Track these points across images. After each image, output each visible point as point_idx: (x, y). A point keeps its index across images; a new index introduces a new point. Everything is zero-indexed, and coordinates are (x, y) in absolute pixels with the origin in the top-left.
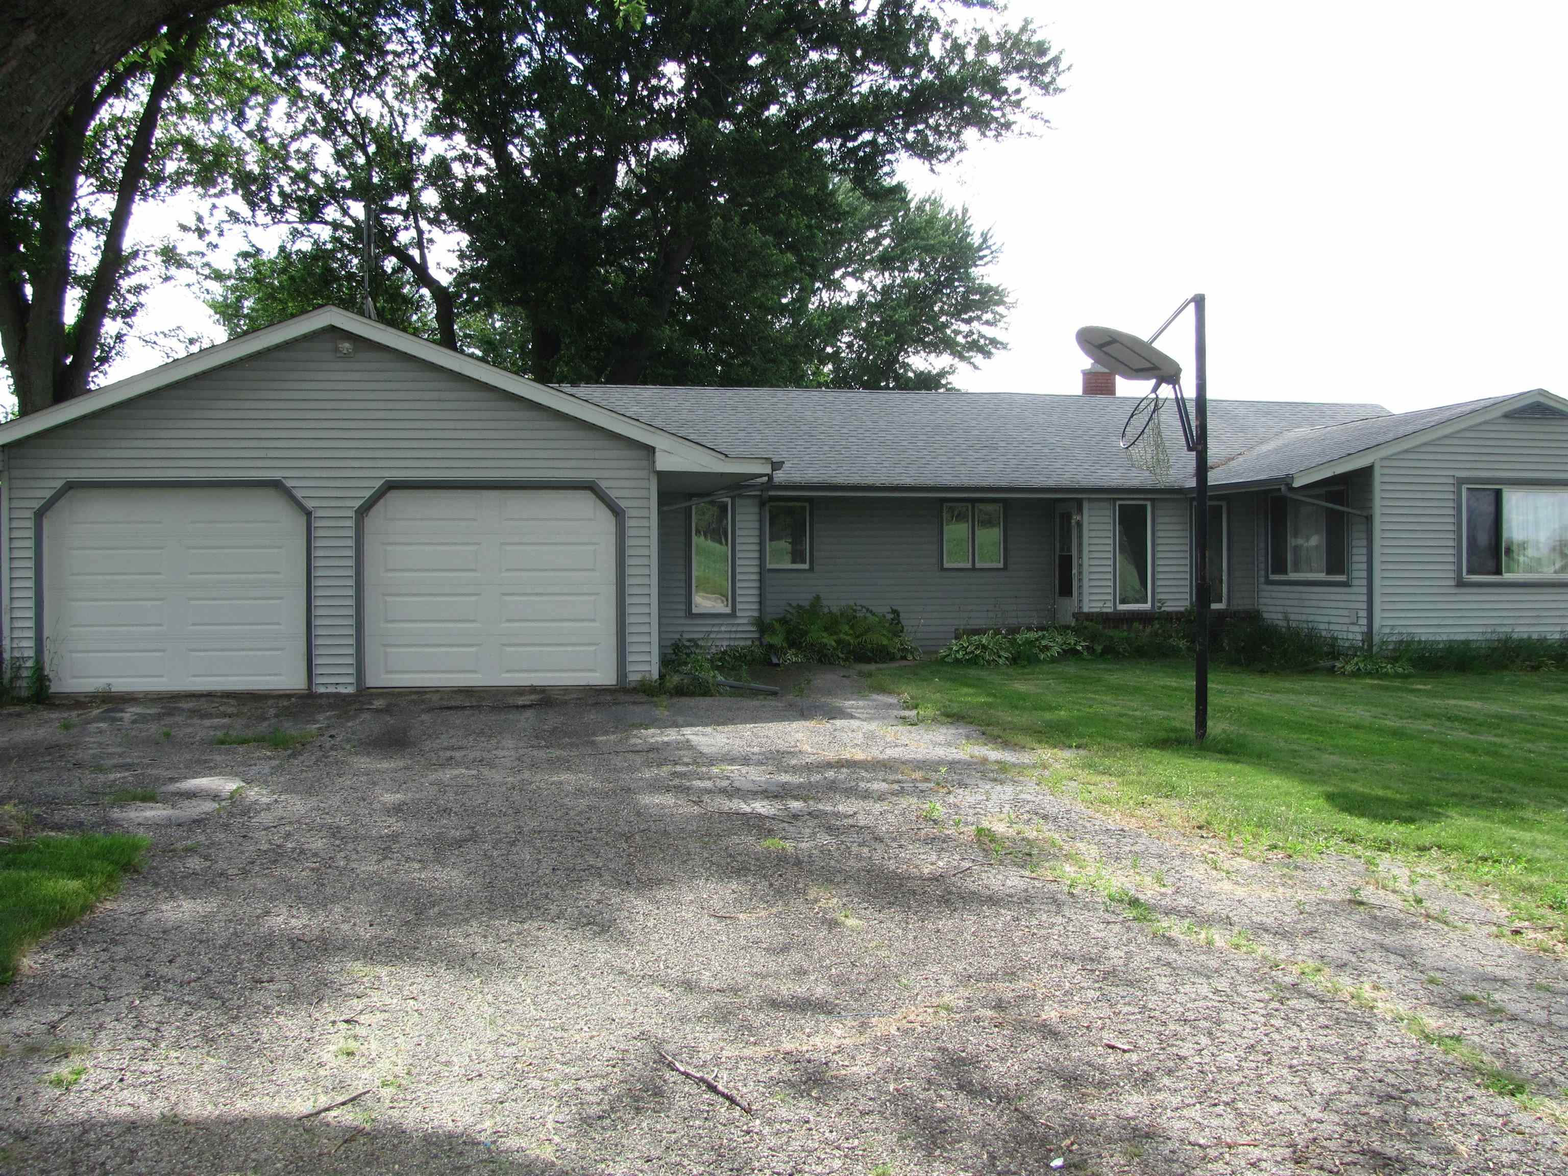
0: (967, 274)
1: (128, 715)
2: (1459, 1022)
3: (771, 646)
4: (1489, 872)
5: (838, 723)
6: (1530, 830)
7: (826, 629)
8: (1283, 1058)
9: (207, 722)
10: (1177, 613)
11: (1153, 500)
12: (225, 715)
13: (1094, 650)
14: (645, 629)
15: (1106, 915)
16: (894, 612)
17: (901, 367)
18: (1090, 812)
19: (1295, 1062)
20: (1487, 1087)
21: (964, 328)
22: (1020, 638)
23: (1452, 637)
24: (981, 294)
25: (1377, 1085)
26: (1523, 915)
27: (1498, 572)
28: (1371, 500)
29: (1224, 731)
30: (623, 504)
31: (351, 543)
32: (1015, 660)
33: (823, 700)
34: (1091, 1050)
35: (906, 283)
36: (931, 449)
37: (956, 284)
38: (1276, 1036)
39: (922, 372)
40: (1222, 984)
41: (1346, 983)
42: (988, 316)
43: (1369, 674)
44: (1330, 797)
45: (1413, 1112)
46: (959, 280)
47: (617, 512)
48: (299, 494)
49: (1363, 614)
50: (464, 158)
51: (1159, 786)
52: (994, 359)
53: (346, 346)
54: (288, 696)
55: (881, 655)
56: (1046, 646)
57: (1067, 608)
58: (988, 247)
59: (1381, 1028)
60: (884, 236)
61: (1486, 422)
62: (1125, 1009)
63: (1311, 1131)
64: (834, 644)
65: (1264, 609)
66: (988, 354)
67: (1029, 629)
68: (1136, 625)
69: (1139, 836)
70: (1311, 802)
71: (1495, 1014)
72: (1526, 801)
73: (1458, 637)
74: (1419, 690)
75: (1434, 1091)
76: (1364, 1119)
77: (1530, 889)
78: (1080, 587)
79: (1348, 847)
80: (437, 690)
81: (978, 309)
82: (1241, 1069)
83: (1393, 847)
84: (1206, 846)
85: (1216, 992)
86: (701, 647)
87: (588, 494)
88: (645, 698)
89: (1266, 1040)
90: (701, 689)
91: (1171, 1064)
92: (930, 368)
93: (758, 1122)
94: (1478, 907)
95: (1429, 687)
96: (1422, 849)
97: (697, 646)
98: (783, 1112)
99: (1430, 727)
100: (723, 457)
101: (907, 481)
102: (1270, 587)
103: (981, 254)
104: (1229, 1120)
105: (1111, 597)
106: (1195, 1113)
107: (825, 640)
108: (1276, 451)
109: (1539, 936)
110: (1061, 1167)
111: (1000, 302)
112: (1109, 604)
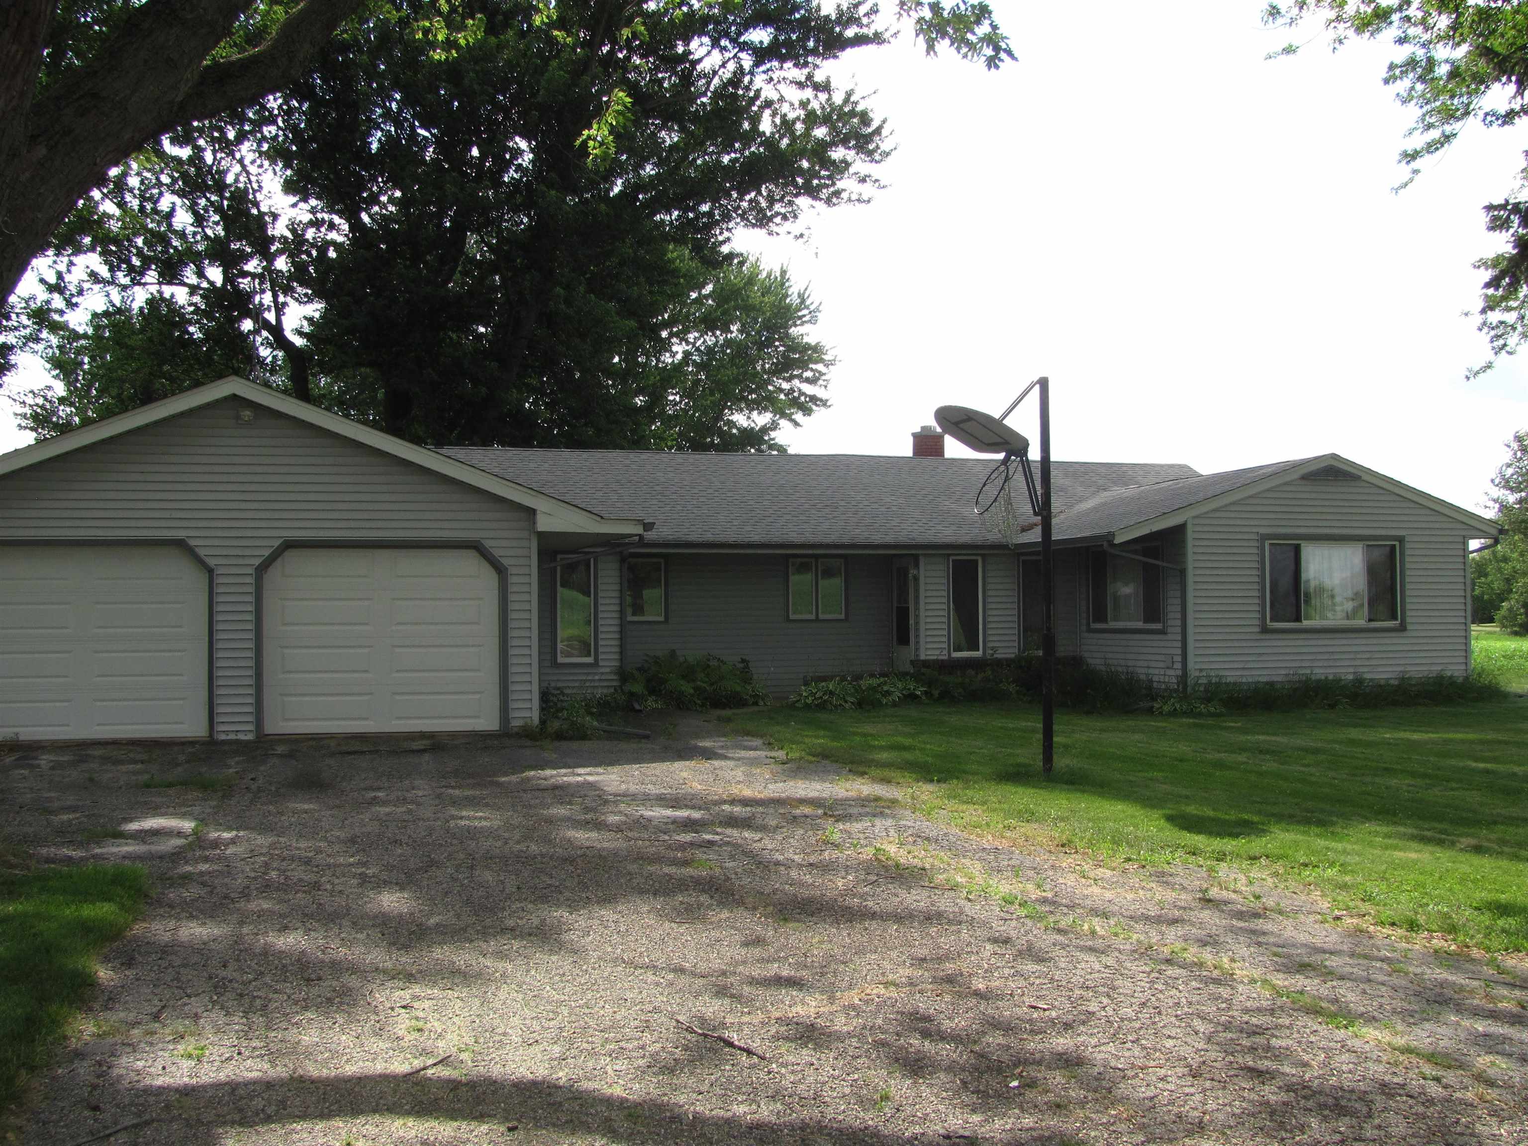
0: (787, 335)
1: (43, 762)
2: (1300, 981)
3: (632, 694)
4: (1310, 875)
5: (717, 763)
6: (1340, 841)
7: (684, 677)
8: (1170, 1011)
9: (124, 768)
10: (1007, 660)
11: (983, 556)
12: (135, 762)
13: (932, 695)
14: (526, 678)
15: (1002, 914)
16: (743, 661)
17: (725, 425)
18: (965, 835)
19: (1179, 1013)
20: (1327, 1024)
21: (785, 386)
22: (865, 683)
23: (1256, 679)
24: (800, 353)
25: (1245, 1026)
26: (1341, 906)
27: (1298, 619)
28: (1184, 555)
29: (1067, 766)
30: (505, 562)
31: (251, 599)
32: (860, 705)
33: (693, 742)
34: (1017, 1010)
35: (728, 343)
36: (776, 508)
37: (777, 343)
38: (1160, 996)
39: (746, 429)
40: (1110, 961)
41: (1207, 956)
42: (808, 374)
43: (1185, 714)
44: (1170, 819)
45: (1274, 1041)
46: (779, 340)
47: (500, 570)
48: (202, 552)
49: (1179, 659)
50: (316, 224)
51: (1020, 812)
52: (813, 415)
53: (247, 414)
54: (192, 743)
55: (735, 701)
56: (887, 692)
57: (904, 657)
58: (807, 307)
59: (1240, 988)
60: (706, 297)
61: (1286, 484)
62: (1038, 981)
63: (1201, 1056)
64: (692, 691)
65: (1086, 655)
66: (807, 412)
67: (872, 675)
68: (971, 672)
69: (1012, 853)
70: (1153, 823)
71: (1328, 974)
72: (1335, 819)
73: (1262, 679)
74: (1233, 727)
75: (1288, 1028)
76: (1239, 1048)
77: (1344, 887)
78: (917, 636)
79: (1191, 859)
80: (331, 736)
81: (799, 368)
82: (1138, 1019)
83: (1229, 858)
84: (1070, 860)
85: (1107, 967)
86: (567, 695)
87: (472, 553)
88: (529, 743)
89: (1153, 999)
90: (581, 734)
91: (1084, 1017)
92: (753, 425)
93: (774, 1066)
94: (1304, 902)
95: (1239, 724)
96: (1254, 858)
97: (563, 694)
98: (791, 1058)
99: (1245, 760)
100: (599, 519)
101: (756, 538)
102: (1091, 635)
103: (800, 314)
104: (1137, 1051)
105: (945, 646)
106: (1111, 1047)
107: (683, 688)
108: (1095, 509)
109: (1355, 921)
110: (1018, 1087)
111: (821, 361)
112: (945, 652)
